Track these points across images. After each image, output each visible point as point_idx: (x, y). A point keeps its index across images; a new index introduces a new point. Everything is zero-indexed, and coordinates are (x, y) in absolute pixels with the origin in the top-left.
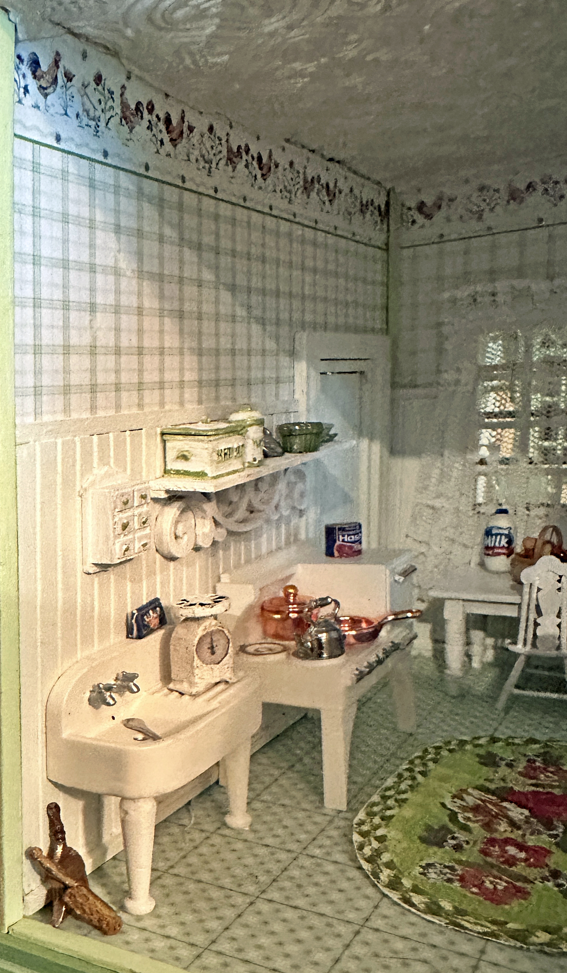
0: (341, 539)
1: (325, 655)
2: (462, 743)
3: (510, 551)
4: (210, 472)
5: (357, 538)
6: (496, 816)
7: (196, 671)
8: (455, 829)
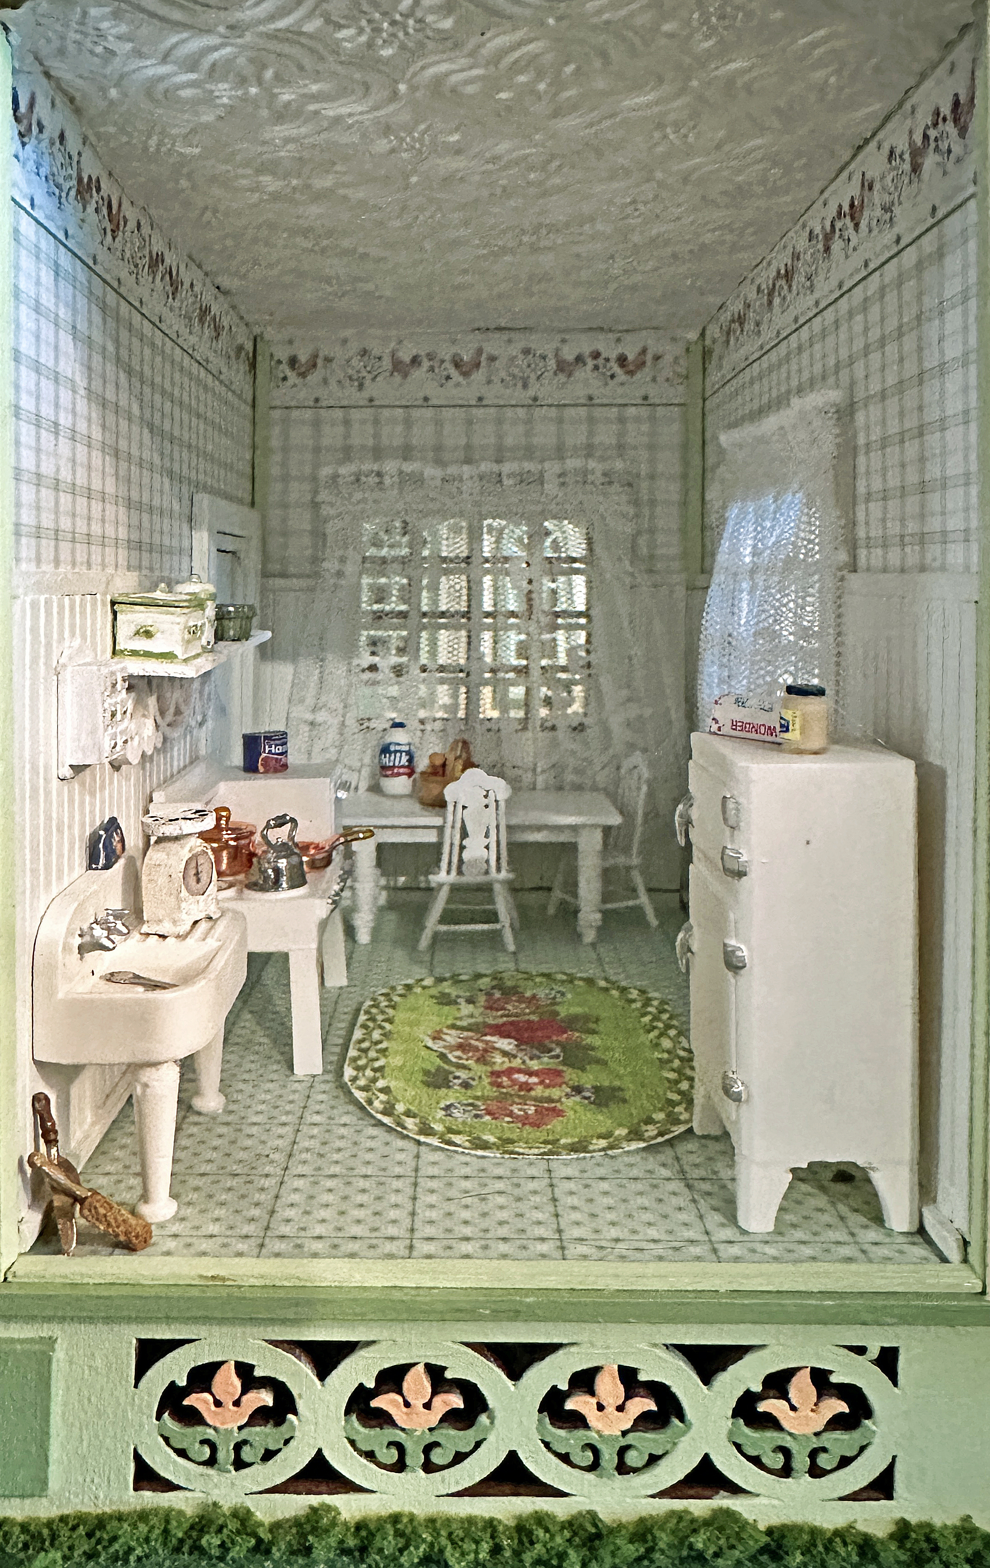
0: (267, 751)
1: (285, 885)
2: (408, 987)
3: (410, 769)
4: (179, 651)
5: (281, 749)
6: (485, 1050)
7: (183, 905)
8: (453, 1069)
